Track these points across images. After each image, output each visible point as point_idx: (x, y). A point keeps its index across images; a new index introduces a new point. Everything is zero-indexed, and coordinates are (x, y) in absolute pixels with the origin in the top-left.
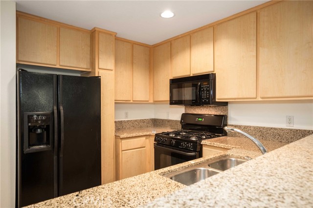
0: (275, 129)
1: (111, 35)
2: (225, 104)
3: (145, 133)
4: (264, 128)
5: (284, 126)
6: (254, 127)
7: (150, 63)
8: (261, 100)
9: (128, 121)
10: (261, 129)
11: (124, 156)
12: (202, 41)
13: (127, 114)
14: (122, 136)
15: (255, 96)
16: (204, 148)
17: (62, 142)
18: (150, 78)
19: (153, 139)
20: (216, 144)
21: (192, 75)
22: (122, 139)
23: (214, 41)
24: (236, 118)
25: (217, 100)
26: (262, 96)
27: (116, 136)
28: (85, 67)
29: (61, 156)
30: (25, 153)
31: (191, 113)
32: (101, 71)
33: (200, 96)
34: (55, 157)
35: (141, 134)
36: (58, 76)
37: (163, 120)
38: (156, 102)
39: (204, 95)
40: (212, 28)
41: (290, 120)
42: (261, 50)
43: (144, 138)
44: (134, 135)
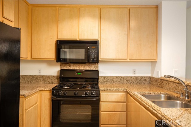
0: (128, 77)
4: (122, 77)
6: (117, 77)
8: (129, 60)
10: (120, 78)
15: (126, 58)
24: (104, 72)
26: (130, 58)
39: (92, 56)
41: (134, 72)
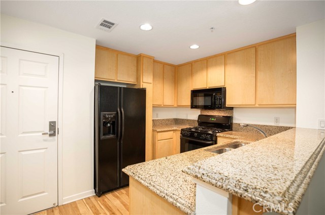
1: (151, 58)
2: (231, 109)
3: (173, 129)
5: (273, 124)
7: (175, 78)
8: (258, 106)
9: (158, 120)
11: (159, 145)
12: (216, 64)
13: (157, 114)
14: (158, 130)
15: (254, 104)
16: (218, 139)
17: (123, 133)
18: (175, 89)
19: (180, 132)
20: (227, 136)
21: (208, 88)
22: (158, 132)
23: (225, 65)
24: (239, 119)
25: (227, 106)
26: (259, 104)
27: (153, 130)
28: (133, 81)
29: (122, 142)
30: (101, 139)
31: (205, 114)
32: (144, 84)
33: (215, 103)
34: (118, 143)
35: (170, 129)
36: (120, 88)
37: (183, 120)
38: (179, 107)
39: (217, 102)
40: (224, 56)
41: (277, 120)
42: (259, 73)
43: (172, 132)
44: (166, 129)
